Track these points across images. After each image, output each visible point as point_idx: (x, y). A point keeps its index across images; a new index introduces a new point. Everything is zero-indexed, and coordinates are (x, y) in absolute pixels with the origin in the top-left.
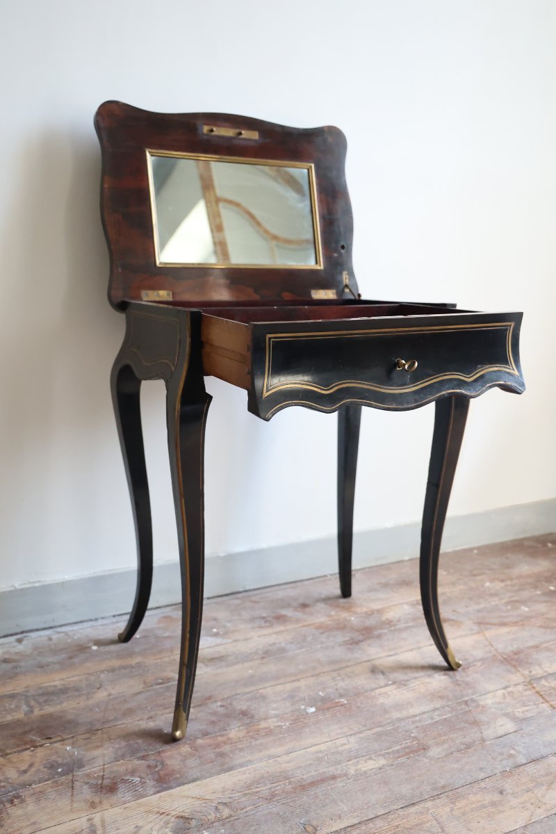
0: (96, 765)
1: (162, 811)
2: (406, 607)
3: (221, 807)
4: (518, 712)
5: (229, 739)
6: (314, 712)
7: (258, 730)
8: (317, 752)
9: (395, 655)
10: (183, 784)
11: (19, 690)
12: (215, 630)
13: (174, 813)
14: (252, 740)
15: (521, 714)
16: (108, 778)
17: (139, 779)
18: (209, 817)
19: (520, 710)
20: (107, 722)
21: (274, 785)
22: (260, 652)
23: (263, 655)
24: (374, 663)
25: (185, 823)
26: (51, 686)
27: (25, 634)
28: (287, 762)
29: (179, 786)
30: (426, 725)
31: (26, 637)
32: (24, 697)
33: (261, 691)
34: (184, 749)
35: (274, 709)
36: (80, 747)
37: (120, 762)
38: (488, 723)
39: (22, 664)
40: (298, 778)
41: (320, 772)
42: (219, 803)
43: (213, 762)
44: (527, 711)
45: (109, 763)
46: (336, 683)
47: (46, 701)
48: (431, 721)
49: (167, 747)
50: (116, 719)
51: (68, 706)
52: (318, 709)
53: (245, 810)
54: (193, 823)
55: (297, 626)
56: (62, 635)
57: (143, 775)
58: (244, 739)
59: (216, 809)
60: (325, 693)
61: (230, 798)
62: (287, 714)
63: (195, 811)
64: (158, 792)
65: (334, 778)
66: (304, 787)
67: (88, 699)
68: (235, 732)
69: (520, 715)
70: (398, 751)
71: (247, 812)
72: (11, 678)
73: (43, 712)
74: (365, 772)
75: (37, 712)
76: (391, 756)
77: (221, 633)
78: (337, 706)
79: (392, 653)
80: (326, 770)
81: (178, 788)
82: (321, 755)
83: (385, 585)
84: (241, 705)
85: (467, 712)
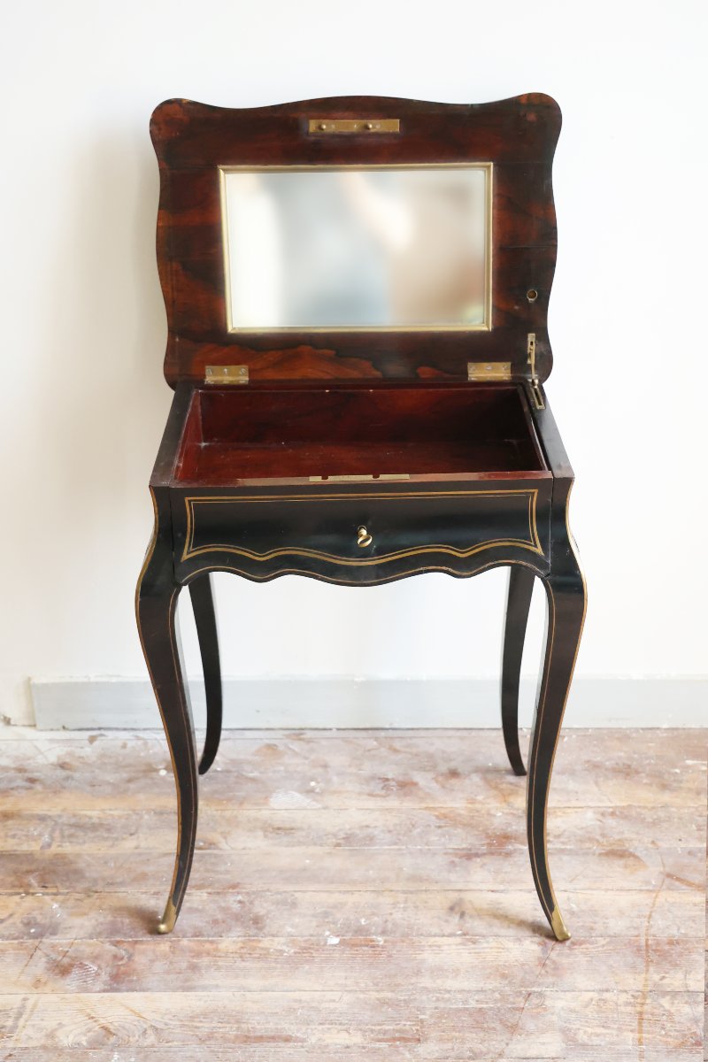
0: (68, 936)
1: (93, 1015)
2: (590, 814)
3: (149, 1032)
4: (585, 1032)
5: (216, 950)
6: (335, 945)
7: (254, 949)
8: (295, 1001)
9: (502, 891)
10: (133, 990)
11: (54, 812)
12: (313, 784)
13: (102, 1021)
14: (240, 959)
15: (585, 1037)
16: (70, 957)
17: (96, 968)
18: (131, 1039)
19: (590, 1030)
20: (112, 884)
21: (220, 1025)
22: (342, 835)
23: (342, 841)
24: (463, 895)
25: (105, 1036)
26: (86, 816)
27: (102, 732)
28: (254, 1002)
29: (127, 991)
30: (451, 1008)
31: (102, 735)
32: (53, 823)
33: (297, 895)
34: (163, 945)
35: (292, 926)
36: (67, 908)
37: (92, 941)
38: (529, 1034)
39: (77, 775)
40: (250, 1026)
41: (279, 1027)
42: (152, 1026)
43: (180, 973)
44: (598, 1035)
45: (81, 939)
46: (393, 911)
47: (71, 836)
48: (461, 1006)
49: (148, 938)
50: (122, 884)
51: (85, 850)
52: (342, 943)
53: (170, 1044)
54: (113, 1039)
55: (417, 806)
56: (140, 742)
57: (103, 965)
58: (231, 955)
59: (145, 1032)
60: (368, 922)
61: (166, 1024)
62: (302, 937)
63: (124, 1028)
64: (105, 991)
65: (287, 1039)
66: (247, 1039)
67: (112, 846)
68: (230, 942)
69: (582, 1037)
70: (385, 1032)
71: (170, 1047)
72: (55, 792)
73: (59, 850)
74: (327, 1046)
75: (54, 849)
76: (372, 1035)
77: (317, 790)
78: (367, 946)
79: (502, 887)
80: (286, 1026)
81: (125, 994)
82: (296, 1005)
83: (595, 767)
84: (260, 908)
85: (517, 1009)
